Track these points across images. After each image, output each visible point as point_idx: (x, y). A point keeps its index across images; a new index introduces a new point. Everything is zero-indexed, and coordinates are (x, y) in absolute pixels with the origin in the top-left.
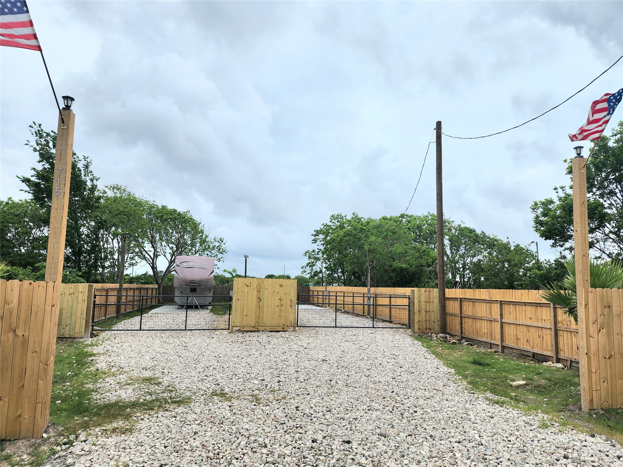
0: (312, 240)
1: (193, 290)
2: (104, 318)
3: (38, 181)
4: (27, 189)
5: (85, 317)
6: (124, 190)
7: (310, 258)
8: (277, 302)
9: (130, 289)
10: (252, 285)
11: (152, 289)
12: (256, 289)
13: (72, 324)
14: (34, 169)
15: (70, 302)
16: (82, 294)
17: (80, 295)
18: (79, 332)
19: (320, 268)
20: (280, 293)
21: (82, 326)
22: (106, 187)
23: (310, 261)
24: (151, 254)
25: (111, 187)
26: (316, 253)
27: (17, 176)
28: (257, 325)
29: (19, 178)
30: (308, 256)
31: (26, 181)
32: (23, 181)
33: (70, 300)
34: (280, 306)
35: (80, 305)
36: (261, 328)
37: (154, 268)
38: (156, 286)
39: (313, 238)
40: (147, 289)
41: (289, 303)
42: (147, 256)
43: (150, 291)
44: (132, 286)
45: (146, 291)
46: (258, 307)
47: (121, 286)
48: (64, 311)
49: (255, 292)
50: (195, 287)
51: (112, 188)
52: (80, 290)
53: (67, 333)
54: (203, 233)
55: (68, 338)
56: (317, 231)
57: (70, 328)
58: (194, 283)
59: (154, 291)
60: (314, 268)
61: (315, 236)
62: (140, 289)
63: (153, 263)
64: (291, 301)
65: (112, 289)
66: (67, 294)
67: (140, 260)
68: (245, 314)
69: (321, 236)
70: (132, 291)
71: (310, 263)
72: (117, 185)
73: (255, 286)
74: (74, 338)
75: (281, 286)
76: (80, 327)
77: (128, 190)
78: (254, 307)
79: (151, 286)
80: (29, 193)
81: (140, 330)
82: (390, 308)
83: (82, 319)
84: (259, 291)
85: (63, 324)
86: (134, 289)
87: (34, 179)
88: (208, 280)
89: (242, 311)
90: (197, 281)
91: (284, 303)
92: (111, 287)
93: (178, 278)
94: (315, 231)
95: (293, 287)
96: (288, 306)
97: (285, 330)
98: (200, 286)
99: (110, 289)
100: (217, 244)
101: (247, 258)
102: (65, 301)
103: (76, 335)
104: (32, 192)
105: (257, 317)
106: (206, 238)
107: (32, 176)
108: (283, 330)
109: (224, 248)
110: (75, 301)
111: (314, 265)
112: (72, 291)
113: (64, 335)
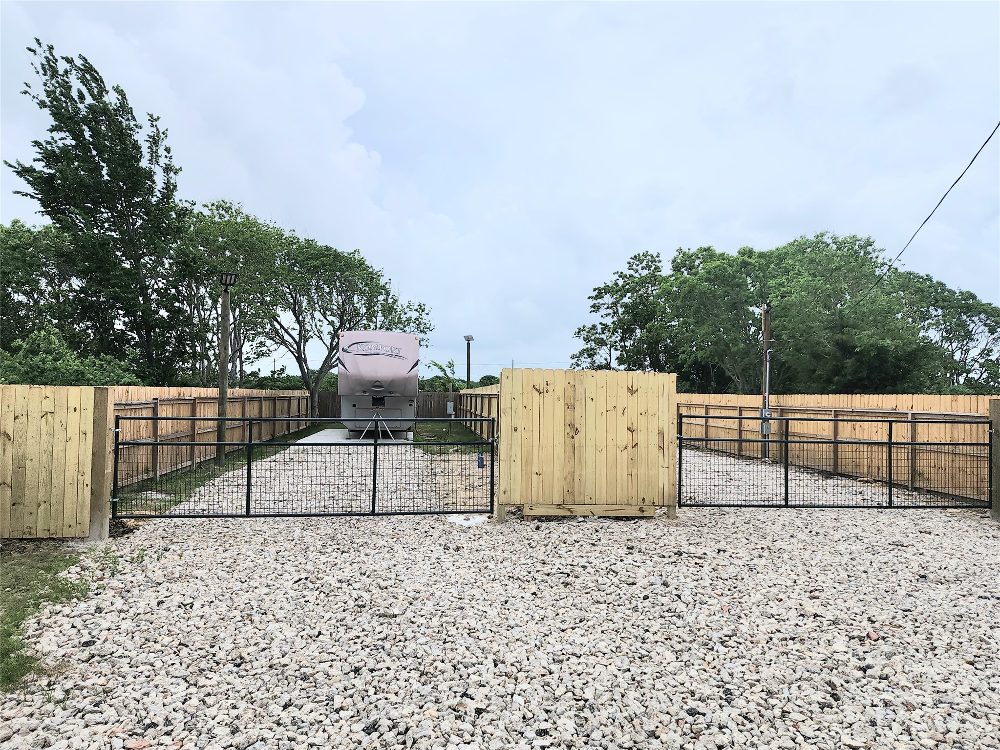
0: (591, 307)
1: (378, 401)
2: (189, 464)
3: (49, 171)
4: (30, 190)
5: (88, 479)
6: (238, 212)
7: (587, 340)
8: (624, 437)
9: (251, 399)
10: (550, 388)
11: (299, 399)
12: (562, 402)
13: (54, 501)
14: (37, 143)
15: (44, 437)
16: (77, 413)
17: (73, 417)
18: (73, 523)
19: (606, 360)
20: (629, 411)
21: (82, 507)
22: (206, 206)
23: (589, 346)
24: (295, 334)
25: (213, 205)
26: (599, 331)
27: (6, 162)
28: (570, 501)
29: (10, 166)
30: (582, 337)
31: (24, 172)
32: (19, 173)
33: (44, 431)
34: (630, 448)
35: (73, 446)
36: (579, 510)
37: (301, 360)
38: (307, 394)
39: (592, 302)
40: (289, 399)
41: (654, 439)
42: (287, 337)
43: (294, 404)
44: (256, 392)
45: (286, 403)
46: (569, 449)
47: (223, 393)
48: (28, 463)
49: (560, 406)
50: (382, 395)
51: (214, 208)
52: (72, 405)
53: (41, 525)
54: (388, 294)
55: (41, 540)
56: (599, 289)
57: (48, 511)
58: (381, 387)
59: (303, 403)
60: (595, 358)
61: (596, 297)
62: (273, 399)
63: (299, 351)
64: (661, 433)
65: (206, 400)
66: (35, 414)
67: (275, 346)
68: (535, 470)
69: (608, 299)
70: (256, 404)
71: (587, 350)
72: (224, 202)
73: (559, 391)
74: (63, 540)
75: (632, 391)
76: (78, 507)
77: (245, 211)
78: (559, 450)
79: (297, 393)
80: (32, 197)
81: (248, 515)
82: (914, 451)
83: (80, 486)
84: (570, 406)
85: (27, 501)
86: (260, 399)
87: (39, 166)
88: (406, 381)
89: (528, 461)
90: (385, 381)
91: (641, 438)
92: (202, 396)
93: (347, 377)
94: (595, 290)
95: (666, 393)
96: (654, 449)
97: (645, 514)
98: (391, 392)
99: (199, 399)
100: (414, 315)
101: (471, 342)
102: (30, 435)
103: (68, 533)
104: (40, 196)
105: (569, 478)
106: (394, 303)
107: (35, 160)
108: (639, 514)
109: (427, 322)
110: (60, 434)
111: (595, 354)
112: (48, 406)
113: (33, 531)
